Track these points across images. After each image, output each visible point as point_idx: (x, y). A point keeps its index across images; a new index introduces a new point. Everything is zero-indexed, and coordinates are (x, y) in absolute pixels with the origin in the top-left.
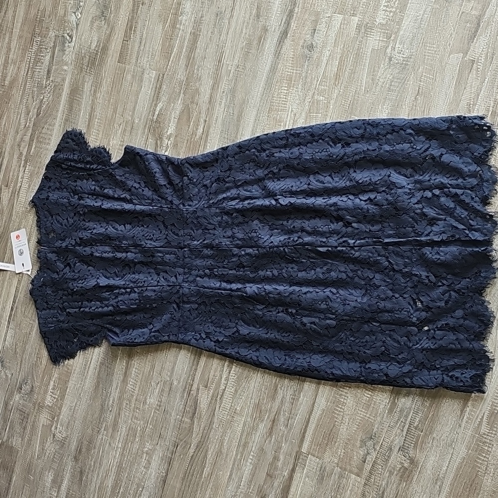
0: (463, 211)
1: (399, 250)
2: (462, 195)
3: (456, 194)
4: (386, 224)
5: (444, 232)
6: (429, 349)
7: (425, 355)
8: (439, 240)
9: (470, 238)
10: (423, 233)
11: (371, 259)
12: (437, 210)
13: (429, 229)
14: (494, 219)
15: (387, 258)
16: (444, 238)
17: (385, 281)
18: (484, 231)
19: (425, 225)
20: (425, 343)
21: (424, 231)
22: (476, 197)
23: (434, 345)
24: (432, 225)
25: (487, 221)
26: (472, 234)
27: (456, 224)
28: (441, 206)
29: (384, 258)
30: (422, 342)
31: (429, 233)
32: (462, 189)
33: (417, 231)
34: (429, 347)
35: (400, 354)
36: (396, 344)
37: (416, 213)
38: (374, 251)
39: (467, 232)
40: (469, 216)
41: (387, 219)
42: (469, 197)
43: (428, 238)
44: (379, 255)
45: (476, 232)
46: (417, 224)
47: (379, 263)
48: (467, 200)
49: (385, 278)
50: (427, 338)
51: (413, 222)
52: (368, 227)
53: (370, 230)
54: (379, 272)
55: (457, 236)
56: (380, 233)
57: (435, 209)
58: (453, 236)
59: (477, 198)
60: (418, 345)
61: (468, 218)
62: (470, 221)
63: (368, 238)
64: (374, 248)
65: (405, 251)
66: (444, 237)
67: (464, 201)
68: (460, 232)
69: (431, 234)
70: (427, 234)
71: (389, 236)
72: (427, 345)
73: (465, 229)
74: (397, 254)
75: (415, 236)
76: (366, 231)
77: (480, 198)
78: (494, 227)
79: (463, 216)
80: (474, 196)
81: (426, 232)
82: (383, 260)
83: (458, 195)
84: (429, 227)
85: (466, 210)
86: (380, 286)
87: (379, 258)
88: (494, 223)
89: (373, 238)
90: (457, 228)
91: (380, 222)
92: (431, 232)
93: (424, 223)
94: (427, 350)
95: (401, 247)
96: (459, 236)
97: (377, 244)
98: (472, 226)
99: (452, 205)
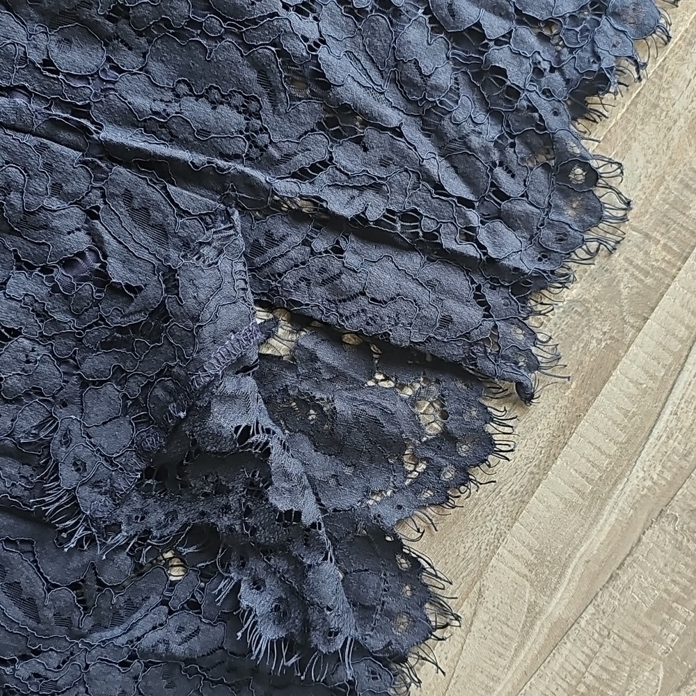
0: (481, 117)
1: (157, 196)
2: (498, 42)
3: (476, 32)
4: (129, 59)
5: (376, 187)
6: (159, 656)
7: (136, 678)
8: (348, 213)
9: (482, 247)
10: (287, 157)
11: (14, 197)
12: (374, 74)
13: (319, 147)
14: (599, 192)
15: (92, 214)
16: (373, 215)
17: (43, 315)
18: (545, 232)
19: (310, 121)
20: (146, 624)
21: (293, 147)
22: (552, 70)
23: (186, 640)
24: (337, 136)
25: (567, 191)
26: (493, 233)
27: (437, 167)
28: (397, 63)
29: (76, 210)
30: (137, 615)
31: (316, 168)
32: (507, 16)
33: (263, 139)
34: (162, 648)
35: (24, 658)
36: (15, 613)
37: (282, 53)
38: (37, 161)
39: (474, 217)
40: (502, 150)
41: (140, 34)
42: (527, 64)
43: (306, 189)
44: (57, 189)
45: (511, 226)
46: (274, 106)
47: (46, 227)
48: (516, 76)
49: (48, 305)
50: (164, 603)
51: (259, 88)
52: (42, 40)
53: (47, 62)
54: (31, 267)
55: (428, 225)
56: (92, 88)
57: (368, 65)
58: (411, 217)
59: (557, 75)
60: (118, 631)
61: (496, 156)
62: (499, 171)
63: (29, 94)
64: (41, 148)
65: (183, 213)
66: (375, 208)
67: (503, 72)
68: (447, 212)
69: (323, 177)
70: (303, 170)
71: (130, 119)
72: (159, 634)
73: (469, 204)
74: (142, 214)
75: (249, 158)
76: (25, 59)
77: (568, 81)
78: (587, 227)
79: (475, 141)
80: (545, 66)
81: (303, 160)
82: (68, 218)
83: (483, 36)
84: (320, 138)
85: (495, 115)
86: (16, 333)
87: (55, 203)
88: (588, 210)
89: (51, 103)
90: (438, 187)
91: (106, 40)
92: (324, 164)
93: (309, 111)
94: (151, 659)
95: (171, 188)
96: (434, 227)
97: (64, 135)
98: (504, 197)
99: (444, 76)
